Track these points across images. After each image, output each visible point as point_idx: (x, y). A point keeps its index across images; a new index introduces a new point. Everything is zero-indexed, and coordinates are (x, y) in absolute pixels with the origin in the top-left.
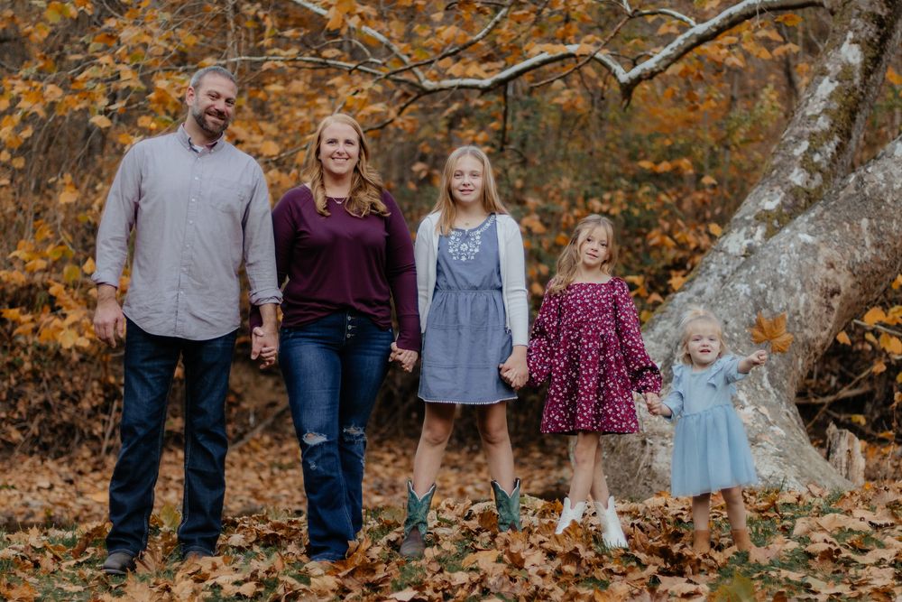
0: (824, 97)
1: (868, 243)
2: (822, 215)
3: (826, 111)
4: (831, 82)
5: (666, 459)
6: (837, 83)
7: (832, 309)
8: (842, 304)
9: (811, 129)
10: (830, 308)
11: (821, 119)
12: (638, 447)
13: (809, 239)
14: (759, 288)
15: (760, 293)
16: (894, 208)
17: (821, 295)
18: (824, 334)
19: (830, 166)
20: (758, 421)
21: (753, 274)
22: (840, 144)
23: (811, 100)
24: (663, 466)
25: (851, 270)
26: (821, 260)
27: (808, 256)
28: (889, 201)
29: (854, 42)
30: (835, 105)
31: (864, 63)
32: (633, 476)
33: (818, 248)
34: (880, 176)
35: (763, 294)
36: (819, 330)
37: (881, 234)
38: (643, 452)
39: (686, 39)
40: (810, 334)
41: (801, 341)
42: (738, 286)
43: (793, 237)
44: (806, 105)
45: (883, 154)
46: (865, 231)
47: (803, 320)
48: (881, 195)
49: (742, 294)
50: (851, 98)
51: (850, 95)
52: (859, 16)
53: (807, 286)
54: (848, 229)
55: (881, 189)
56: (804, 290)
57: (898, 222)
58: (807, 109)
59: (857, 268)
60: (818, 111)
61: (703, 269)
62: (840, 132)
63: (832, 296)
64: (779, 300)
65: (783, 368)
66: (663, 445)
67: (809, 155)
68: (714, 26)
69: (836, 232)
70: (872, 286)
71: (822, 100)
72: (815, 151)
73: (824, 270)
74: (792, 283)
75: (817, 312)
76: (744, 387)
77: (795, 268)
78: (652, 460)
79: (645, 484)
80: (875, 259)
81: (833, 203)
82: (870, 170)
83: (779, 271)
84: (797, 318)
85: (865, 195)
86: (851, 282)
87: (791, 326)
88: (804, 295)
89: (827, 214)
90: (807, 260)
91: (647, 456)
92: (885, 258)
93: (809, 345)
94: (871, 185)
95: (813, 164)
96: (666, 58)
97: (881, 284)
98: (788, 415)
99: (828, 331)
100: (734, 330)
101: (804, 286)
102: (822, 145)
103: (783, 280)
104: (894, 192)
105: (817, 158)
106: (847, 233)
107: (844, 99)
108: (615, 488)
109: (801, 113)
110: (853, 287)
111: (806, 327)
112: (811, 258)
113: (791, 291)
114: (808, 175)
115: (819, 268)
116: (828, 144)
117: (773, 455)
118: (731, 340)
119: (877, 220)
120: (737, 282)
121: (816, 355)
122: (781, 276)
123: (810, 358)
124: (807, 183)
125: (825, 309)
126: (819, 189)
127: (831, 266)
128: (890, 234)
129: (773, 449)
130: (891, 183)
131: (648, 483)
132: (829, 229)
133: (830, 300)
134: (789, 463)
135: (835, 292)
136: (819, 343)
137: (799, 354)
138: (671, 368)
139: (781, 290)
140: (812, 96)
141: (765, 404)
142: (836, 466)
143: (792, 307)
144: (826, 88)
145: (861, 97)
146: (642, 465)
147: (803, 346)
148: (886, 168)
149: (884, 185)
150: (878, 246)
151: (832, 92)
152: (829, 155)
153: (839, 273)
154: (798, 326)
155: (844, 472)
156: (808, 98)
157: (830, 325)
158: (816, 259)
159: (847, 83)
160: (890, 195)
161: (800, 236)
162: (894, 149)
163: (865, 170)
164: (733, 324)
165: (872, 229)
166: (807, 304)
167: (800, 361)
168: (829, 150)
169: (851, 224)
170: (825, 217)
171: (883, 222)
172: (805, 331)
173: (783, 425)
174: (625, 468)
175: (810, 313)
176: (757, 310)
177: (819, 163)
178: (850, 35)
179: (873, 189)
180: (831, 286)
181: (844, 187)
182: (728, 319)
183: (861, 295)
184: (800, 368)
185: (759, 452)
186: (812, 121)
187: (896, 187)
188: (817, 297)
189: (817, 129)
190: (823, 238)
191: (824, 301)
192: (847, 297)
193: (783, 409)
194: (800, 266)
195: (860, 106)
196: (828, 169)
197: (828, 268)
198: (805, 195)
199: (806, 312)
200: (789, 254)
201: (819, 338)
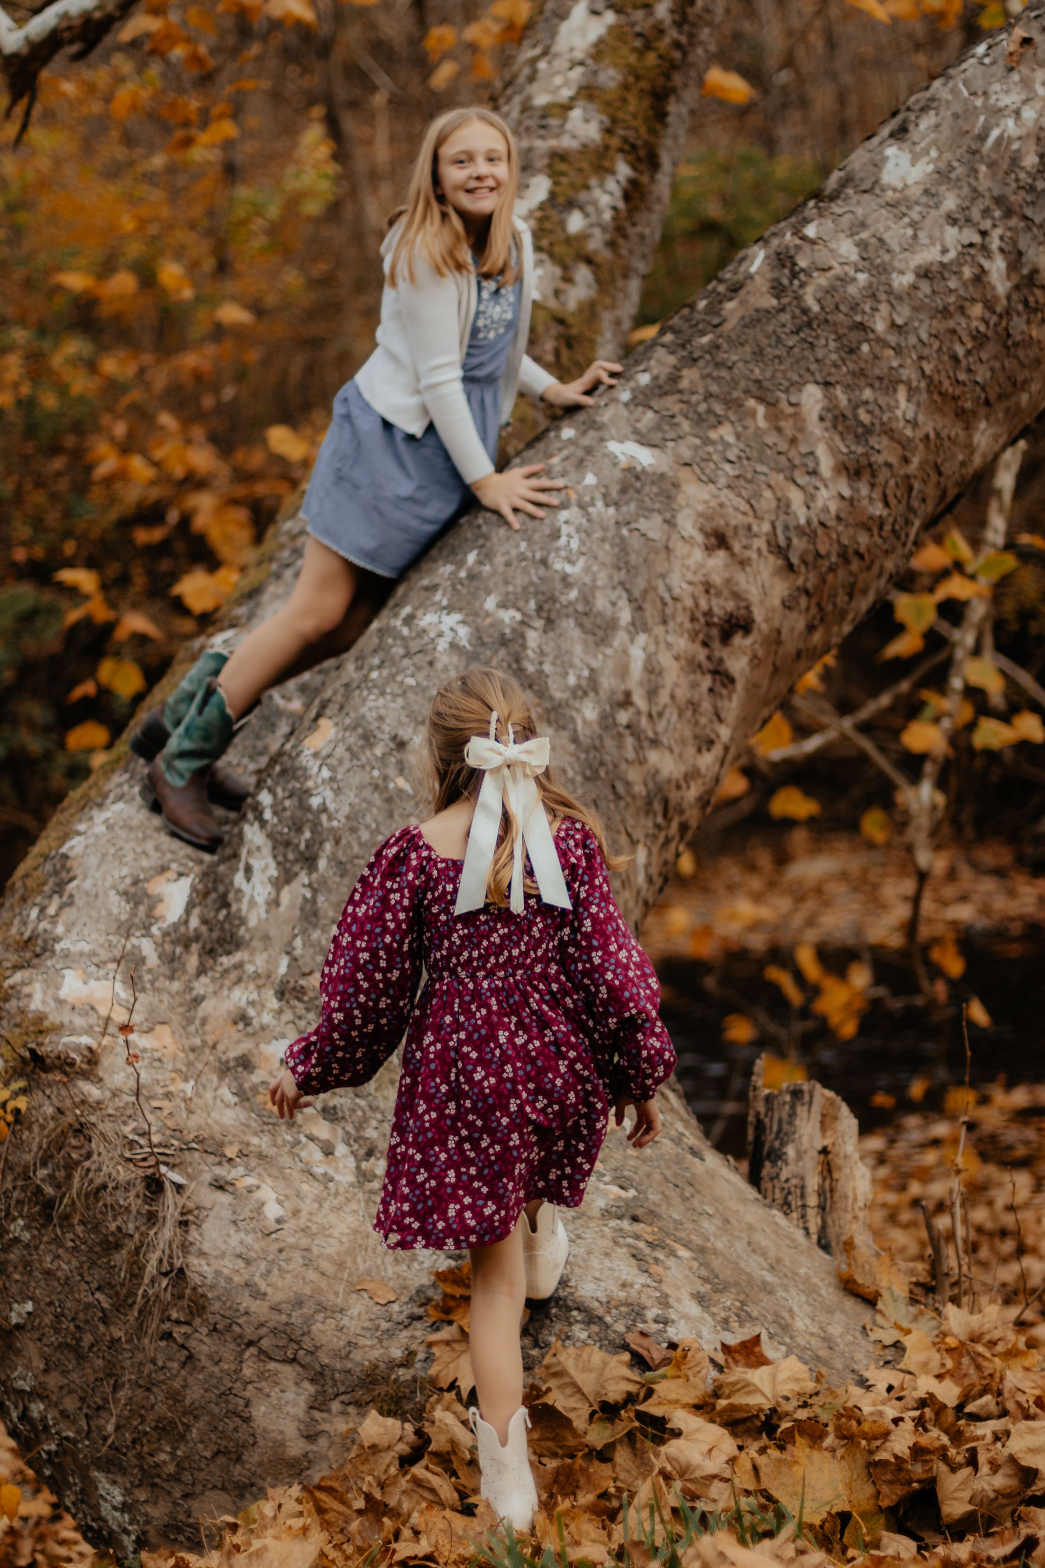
0: (579, 55)
1: (826, 465)
2: (674, 379)
3: (587, 92)
4: (595, 13)
5: (235, 1240)
6: (610, 17)
7: (728, 680)
8: (755, 661)
9: (553, 143)
10: (722, 676)
11: (576, 114)
12: (133, 1200)
13: (645, 457)
14: (497, 624)
15: (504, 642)
16: (898, 350)
17: (693, 636)
18: (708, 761)
19: (611, 244)
21: (472, 577)
22: (633, 183)
23: (542, 65)
24: (227, 1266)
25: (781, 551)
27: (646, 511)
28: (880, 326)
30: (611, 77)
32: (122, 1304)
33: (676, 485)
34: (847, 249)
35: (512, 641)
36: (691, 750)
37: (863, 434)
38: (152, 1218)
40: (666, 764)
41: (639, 789)
42: (427, 620)
43: (589, 451)
44: (531, 79)
45: (845, 182)
46: (815, 428)
47: (644, 722)
48: (855, 307)
49: (442, 645)
50: (651, 59)
51: (648, 47)
53: (651, 612)
54: (762, 423)
55: (852, 290)
56: (639, 622)
57: (912, 391)
58: (534, 88)
59: (798, 545)
60: (566, 93)
61: (286, 554)
62: (630, 149)
63: (726, 637)
64: (564, 663)
66: (220, 1186)
67: (553, 213)
69: (726, 432)
70: (842, 598)
71: (574, 64)
72: (571, 204)
73: (698, 555)
74: (601, 603)
75: (682, 693)
77: (606, 553)
78: (185, 1247)
79: (167, 1336)
80: (851, 513)
81: (705, 340)
82: (811, 231)
83: (558, 565)
84: (623, 717)
85: (805, 311)
86: (780, 589)
87: (609, 743)
88: (642, 638)
89: (690, 377)
90: (643, 524)
91: (168, 1232)
92: (878, 510)
93: (666, 802)
94: (822, 280)
95: (569, 240)
97: (864, 592)
99: (718, 750)
101: (639, 609)
102: (587, 187)
103: (573, 594)
104: (895, 297)
105: (575, 223)
106: (759, 434)
107: (633, 59)
108: (62, 1346)
109: (517, 100)
110: (788, 605)
111: (655, 743)
112: (657, 519)
113: (600, 630)
114: (558, 271)
115: (680, 548)
116: (602, 185)
119: (848, 387)
120: (423, 605)
121: (684, 828)
123: (667, 842)
124: (557, 293)
125: (707, 682)
126: (590, 310)
127: (718, 539)
128: (889, 432)
130: (882, 271)
131: (178, 1332)
132: (702, 422)
133: (720, 651)
135: (736, 625)
136: (692, 793)
137: (638, 834)
138: (227, 905)
139: (568, 625)
140: (545, 53)
142: (786, 1206)
144: (583, 30)
145: (677, 55)
146: (151, 1268)
148: (863, 225)
149: (862, 277)
150: (855, 470)
151: (601, 41)
152: (607, 216)
153: (743, 563)
154: (630, 741)
155: (814, 1223)
156: (534, 61)
157: (725, 733)
158: (670, 523)
159: (639, 14)
160: (884, 308)
161: (613, 447)
162: (878, 165)
163: (797, 233)
165: (836, 419)
166: (652, 670)
167: (641, 856)
168: (605, 200)
169: (772, 404)
170: (684, 384)
171: (868, 394)
172: (653, 756)
174: (97, 1275)
175: (664, 697)
177: (583, 237)
179: (830, 291)
180: (722, 606)
181: (735, 289)
182: (405, 733)
183: (811, 628)
184: (641, 878)
186: (553, 122)
187: (902, 281)
188: (682, 644)
189: (567, 143)
190: (686, 454)
191: (701, 654)
192: (775, 639)
194: (623, 546)
195: (677, 79)
196: (606, 254)
197: (709, 549)
198: (555, 329)
199: (652, 693)
200: (582, 507)
201: (692, 775)
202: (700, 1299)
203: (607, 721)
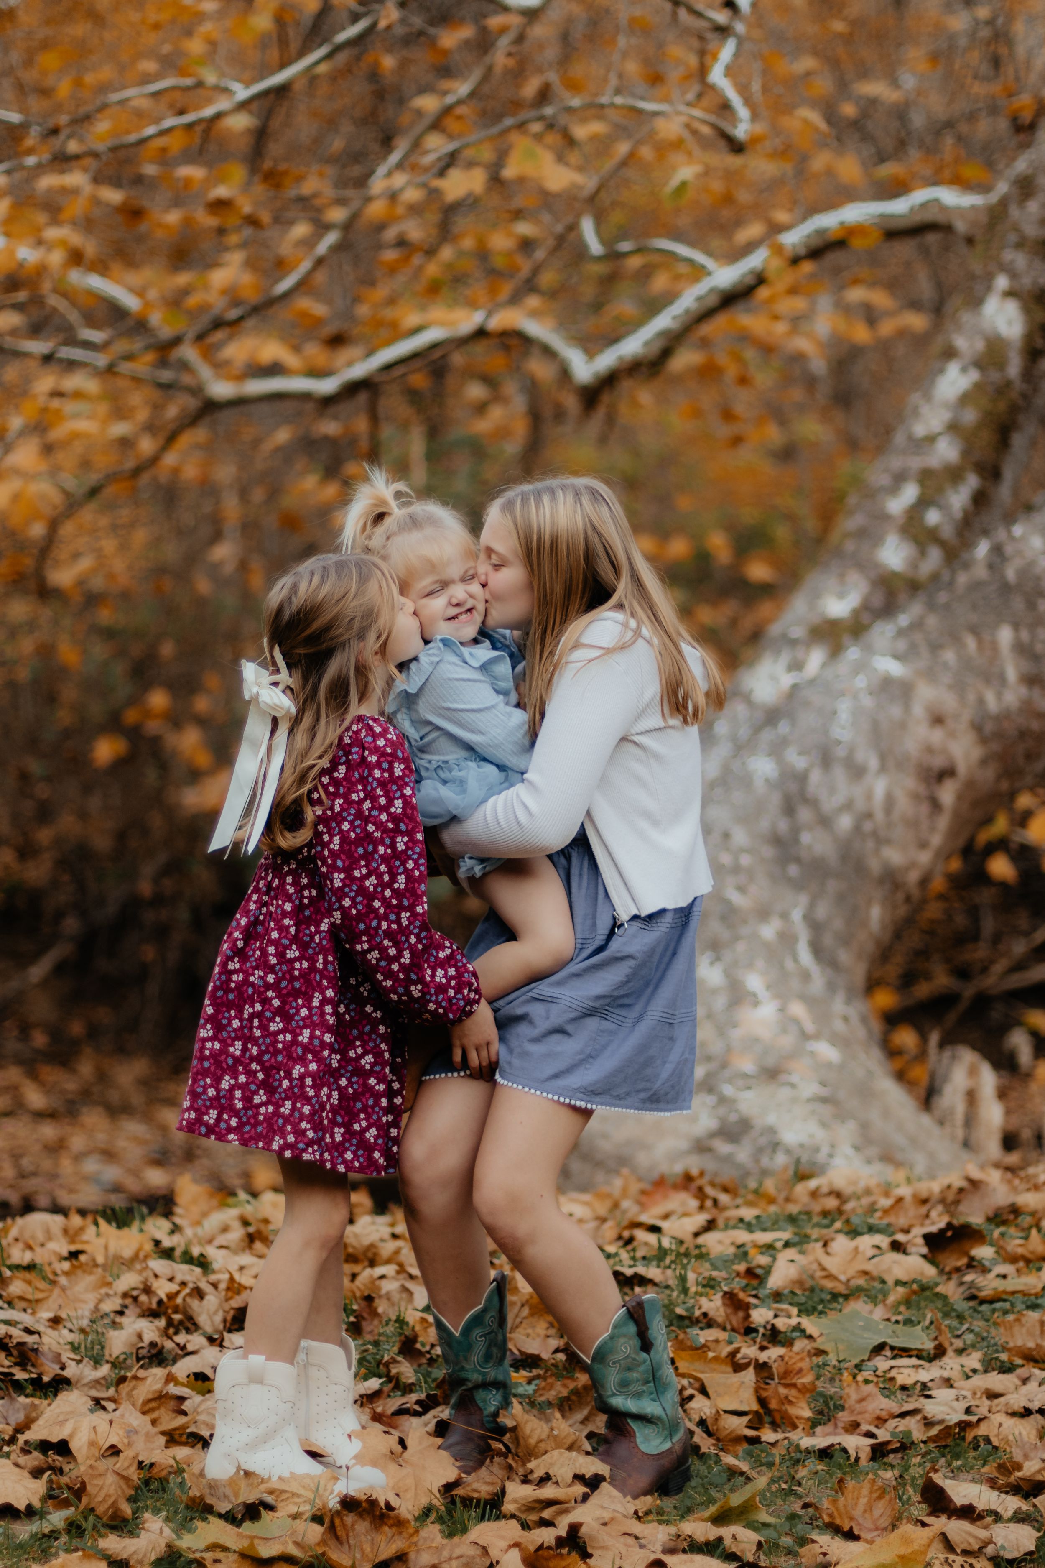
0: (950, 401)
1: (1012, 676)
2: (922, 621)
3: (953, 427)
4: (964, 370)
6: (974, 375)
7: (940, 807)
8: (960, 798)
9: (923, 462)
10: (935, 805)
11: (942, 442)
13: (896, 668)
14: (795, 767)
15: (796, 777)
17: (919, 779)
18: (925, 858)
19: (959, 532)
20: (784, 1031)
21: (784, 736)
22: (981, 490)
23: (924, 408)
25: (979, 730)
26: (918, 710)
27: (893, 702)
29: (1010, 294)
30: (970, 416)
31: (1028, 338)
33: (913, 687)
34: (1039, 545)
35: (802, 778)
36: (913, 849)
37: (1035, 658)
39: (699, 299)
40: (894, 856)
41: (876, 871)
42: (753, 763)
43: (863, 664)
44: (915, 418)
46: (1006, 653)
47: (882, 830)
48: (1040, 582)
49: (760, 778)
50: (1002, 406)
51: (1000, 397)
52: (1020, 245)
53: (891, 762)
54: (972, 648)
55: (1038, 569)
56: (883, 768)
58: (915, 425)
59: (989, 727)
60: (937, 428)
62: (980, 466)
63: (940, 780)
64: (832, 790)
65: (838, 924)
67: (919, 513)
68: (752, 272)
69: (949, 656)
70: (1021, 762)
71: (947, 407)
72: (931, 505)
73: (924, 729)
74: (860, 756)
75: (909, 814)
76: (760, 963)
77: (866, 725)
80: (1027, 708)
81: (944, 598)
82: (1017, 531)
83: (835, 732)
84: (868, 826)
85: (1007, 582)
86: (977, 753)
87: (858, 842)
88: (884, 779)
89: (932, 621)
90: (890, 709)
93: (894, 880)
94: (1019, 562)
95: (927, 530)
96: (664, 334)
97: (1040, 756)
98: (846, 1019)
99: (932, 851)
100: (742, 850)
101: (883, 758)
102: (944, 491)
103: (843, 750)
105: (933, 517)
106: (971, 656)
107: (989, 404)
109: (904, 432)
110: (984, 762)
111: (888, 842)
112: (899, 707)
113: (857, 772)
114: (917, 550)
115: (913, 725)
116: (956, 491)
117: (809, 1100)
118: (736, 869)
119: (1031, 629)
120: (753, 756)
121: (908, 899)
122: (839, 742)
123: (896, 906)
124: (914, 565)
125: (926, 808)
126: (935, 577)
127: (938, 720)
129: (810, 1088)
132: (935, 648)
133: (937, 789)
134: (841, 1116)
135: (946, 773)
136: (913, 877)
137: (874, 897)
139: (839, 770)
140: (926, 398)
141: (804, 998)
142: (941, 1123)
143: (860, 805)
144: (954, 384)
145: (1023, 402)
147: (881, 881)
149: (1044, 562)
150: (1031, 680)
151: (967, 392)
152: (958, 514)
153: (953, 735)
154: (872, 841)
155: (960, 1133)
157: (936, 840)
158: (908, 709)
159: (996, 373)
161: (879, 662)
163: (1009, 532)
164: (740, 837)
165: (1021, 649)
166: (889, 798)
167: (876, 911)
168: (957, 501)
169: (979, 638)
170: (927, 625)
171: (1043, 636)
172: (887, 851)
173: (836, 1040)
175: (896, 816)
176: (789, 809)
177: (938, 527)
178: (1002, 282)
179: (1024, 569)
180: (938, 762)
181: (967, 567)
183: (999, 778)
184: (875, 925)
185: (785, 1093)
186: (926, 448)
188: (910, 782)
189: (934, 462)
190: (922, 667)
191: (924, 791)
192: (970, 784)
193: (839, 1005)
194: (877, 722)
195: (1021, 418)
196: (954, 539)
197: (933, 726)
199: (888, 813)
200: (855, 697)
201: (913, 865)
202: (857, 1148)
203: (857, 828)
